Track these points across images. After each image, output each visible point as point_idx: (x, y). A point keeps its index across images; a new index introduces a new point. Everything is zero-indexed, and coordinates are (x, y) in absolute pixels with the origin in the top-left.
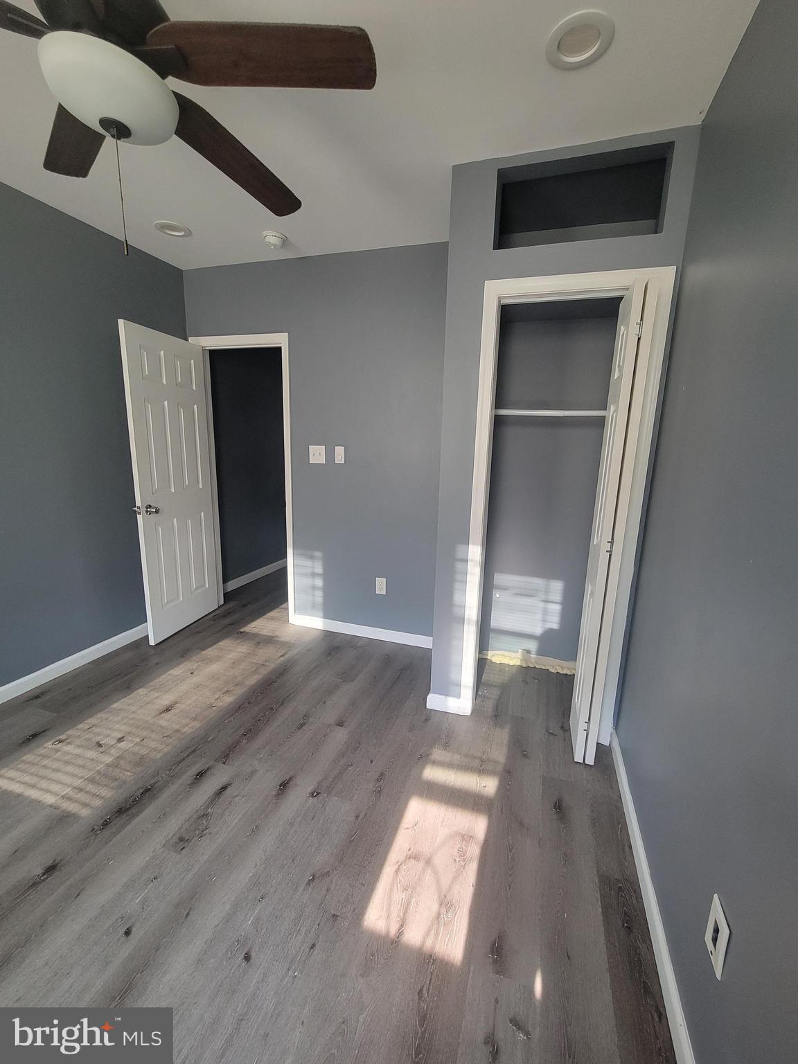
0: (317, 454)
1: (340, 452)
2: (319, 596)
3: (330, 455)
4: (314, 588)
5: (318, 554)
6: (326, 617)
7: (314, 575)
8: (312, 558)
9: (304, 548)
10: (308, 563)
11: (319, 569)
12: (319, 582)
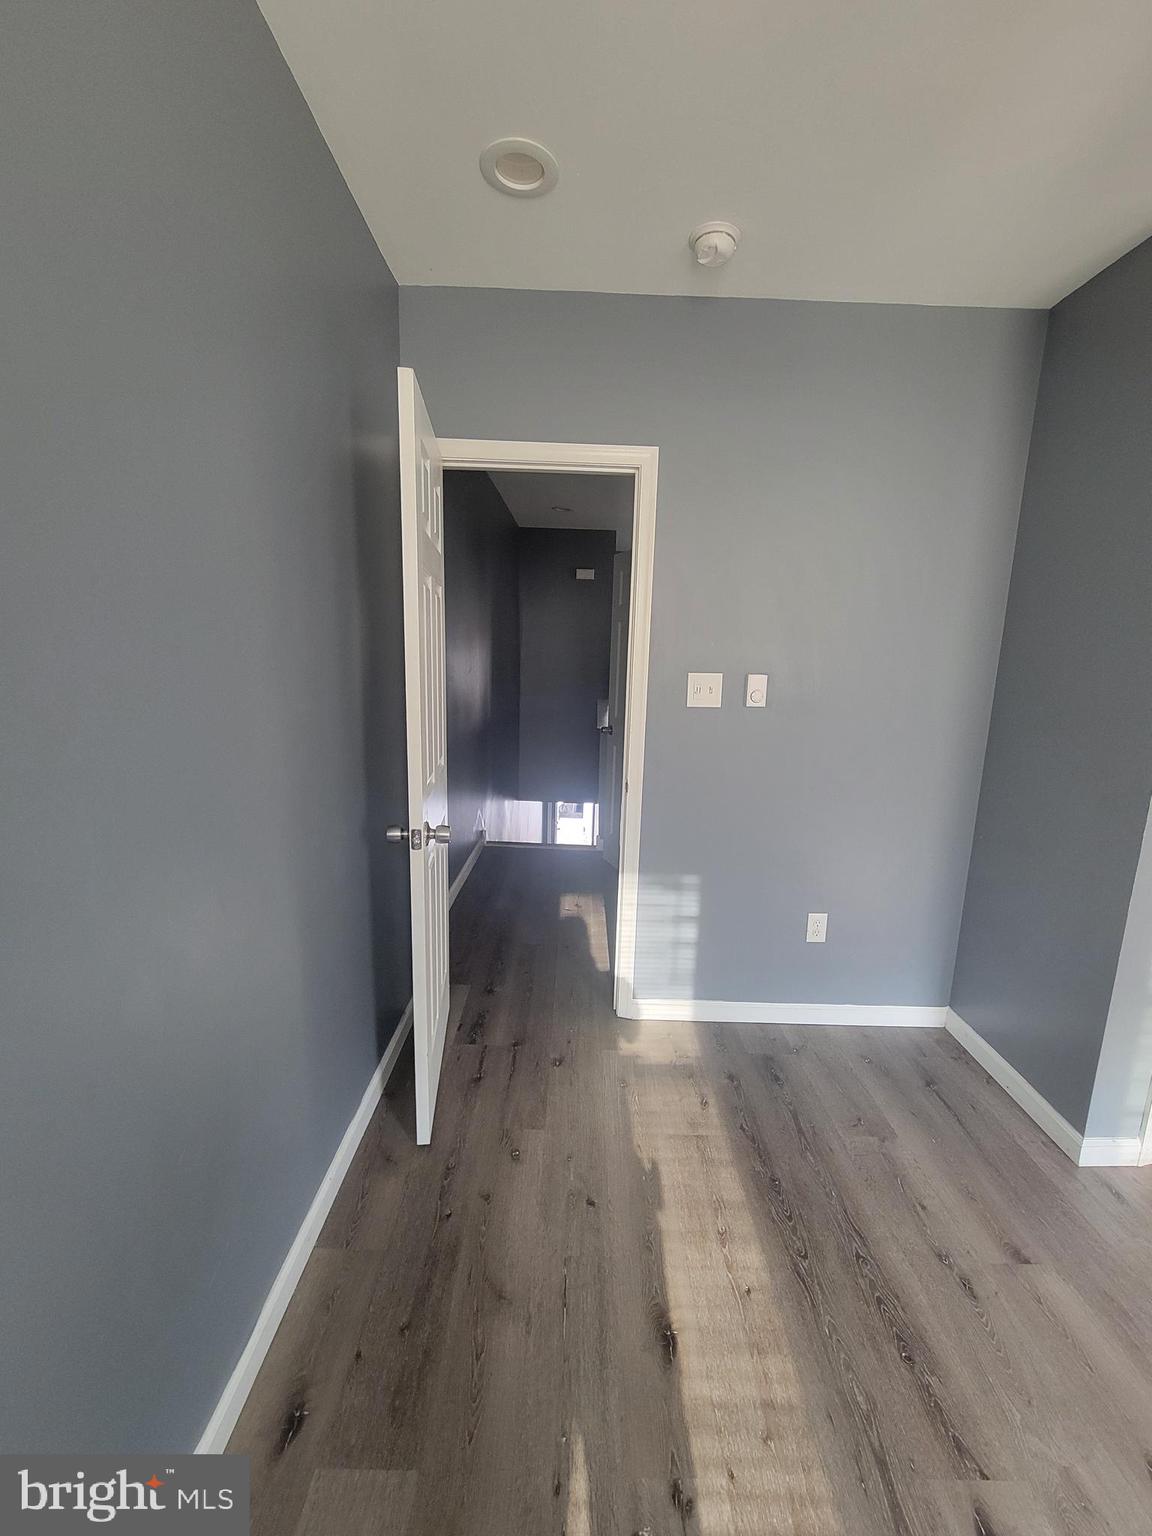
0: (705, 690)
1: (757, 688)
2: (687, 959)
3: (735, 690)
4: (677, 944)
5: (691, 880)
6: (698, 996)
7: (678, 920)
8: (677, 887)
9: (658, 867)
10: (670, 898)
11: (690, 904)
12: (690, 933)
